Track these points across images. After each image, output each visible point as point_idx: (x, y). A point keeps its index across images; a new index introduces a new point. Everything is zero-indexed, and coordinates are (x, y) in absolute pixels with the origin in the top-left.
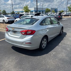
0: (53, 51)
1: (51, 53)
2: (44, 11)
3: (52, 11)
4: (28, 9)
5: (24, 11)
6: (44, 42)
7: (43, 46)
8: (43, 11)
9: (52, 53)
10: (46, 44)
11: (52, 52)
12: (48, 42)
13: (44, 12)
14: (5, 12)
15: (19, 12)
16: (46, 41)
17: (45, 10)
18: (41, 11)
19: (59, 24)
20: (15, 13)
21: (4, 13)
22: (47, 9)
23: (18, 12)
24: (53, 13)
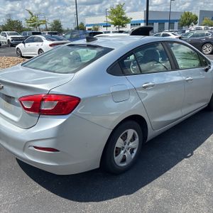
0: (159, 180)
1: (149, 195)
2: (176, 21)
3: (205, 21)
4: (124, 16)
5: (110, 21)
6: (127, 141)
7: (118, 159)
8: (171, 23)
9: (155, 191)
10: (135, 151)
11: (156, 189)
12: (148, 139)
13: (176, 24)
14: (60, 26)
15: (98, 25)
16: (137, 139)
17: (179, 18)
18: (167, 21)
19: (207, 70)
20: (87, 28)
21: (55, 29)
22: (187, 15)
23: (94, 25)
24: (203, 27)
